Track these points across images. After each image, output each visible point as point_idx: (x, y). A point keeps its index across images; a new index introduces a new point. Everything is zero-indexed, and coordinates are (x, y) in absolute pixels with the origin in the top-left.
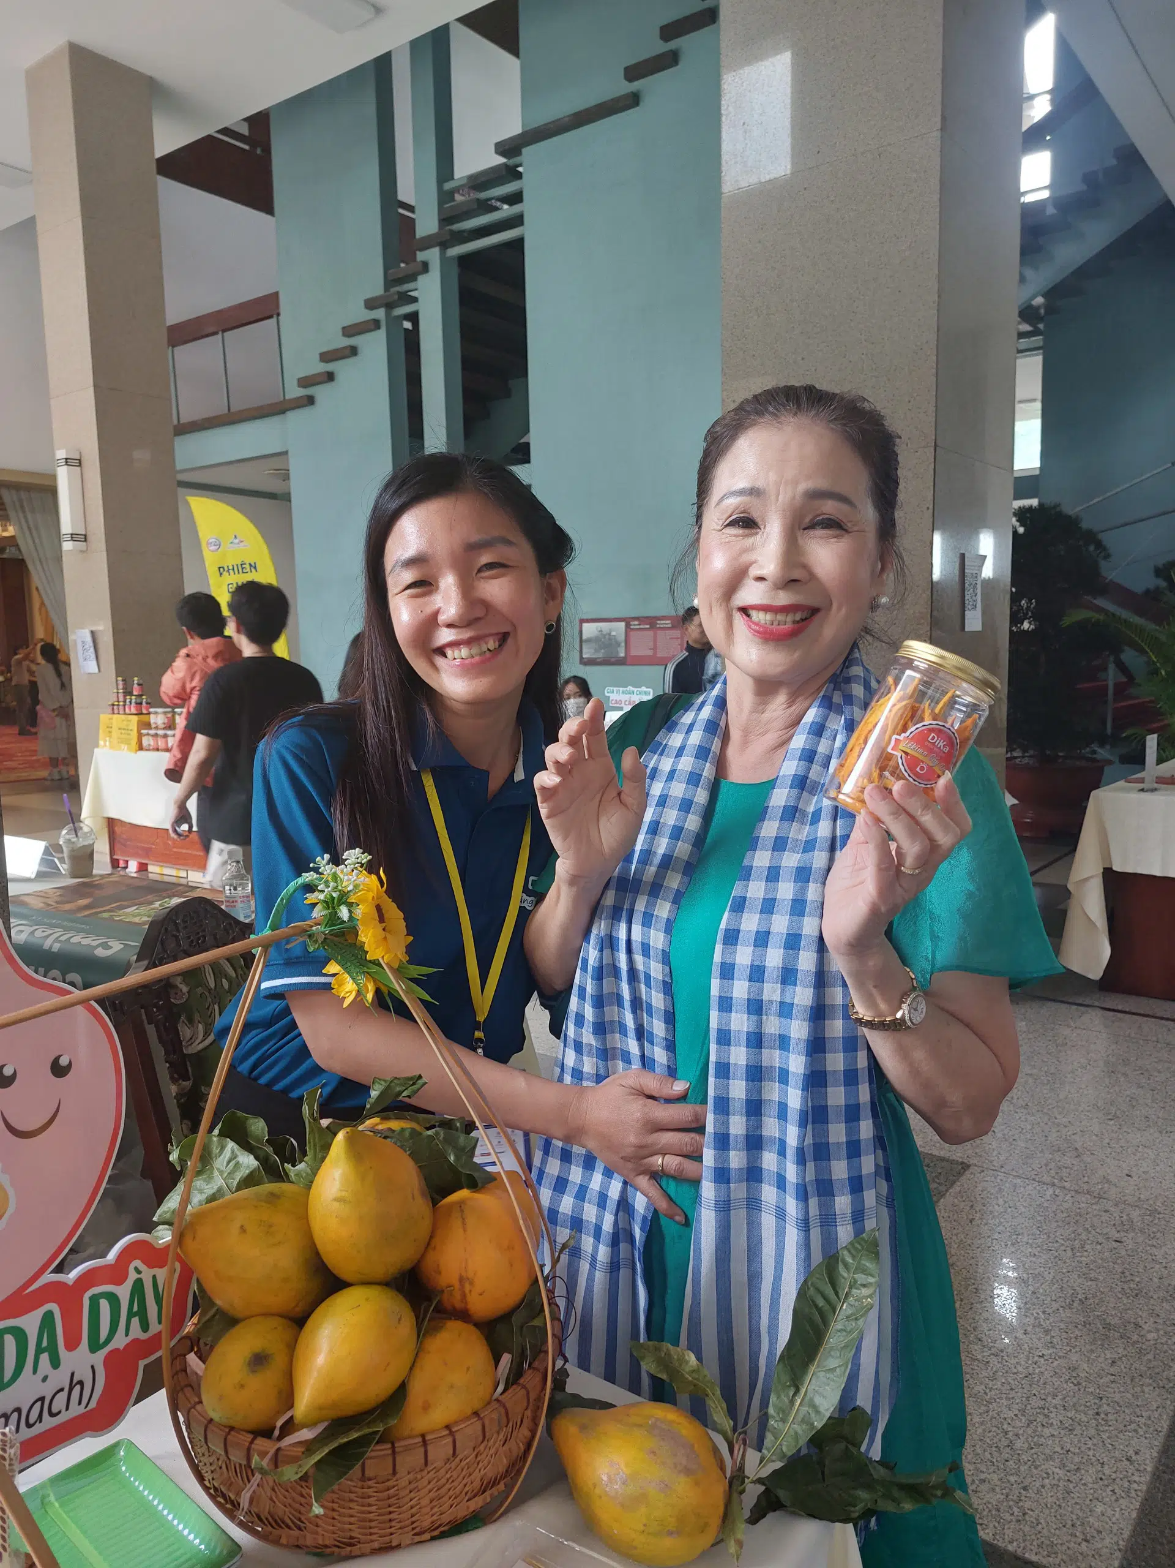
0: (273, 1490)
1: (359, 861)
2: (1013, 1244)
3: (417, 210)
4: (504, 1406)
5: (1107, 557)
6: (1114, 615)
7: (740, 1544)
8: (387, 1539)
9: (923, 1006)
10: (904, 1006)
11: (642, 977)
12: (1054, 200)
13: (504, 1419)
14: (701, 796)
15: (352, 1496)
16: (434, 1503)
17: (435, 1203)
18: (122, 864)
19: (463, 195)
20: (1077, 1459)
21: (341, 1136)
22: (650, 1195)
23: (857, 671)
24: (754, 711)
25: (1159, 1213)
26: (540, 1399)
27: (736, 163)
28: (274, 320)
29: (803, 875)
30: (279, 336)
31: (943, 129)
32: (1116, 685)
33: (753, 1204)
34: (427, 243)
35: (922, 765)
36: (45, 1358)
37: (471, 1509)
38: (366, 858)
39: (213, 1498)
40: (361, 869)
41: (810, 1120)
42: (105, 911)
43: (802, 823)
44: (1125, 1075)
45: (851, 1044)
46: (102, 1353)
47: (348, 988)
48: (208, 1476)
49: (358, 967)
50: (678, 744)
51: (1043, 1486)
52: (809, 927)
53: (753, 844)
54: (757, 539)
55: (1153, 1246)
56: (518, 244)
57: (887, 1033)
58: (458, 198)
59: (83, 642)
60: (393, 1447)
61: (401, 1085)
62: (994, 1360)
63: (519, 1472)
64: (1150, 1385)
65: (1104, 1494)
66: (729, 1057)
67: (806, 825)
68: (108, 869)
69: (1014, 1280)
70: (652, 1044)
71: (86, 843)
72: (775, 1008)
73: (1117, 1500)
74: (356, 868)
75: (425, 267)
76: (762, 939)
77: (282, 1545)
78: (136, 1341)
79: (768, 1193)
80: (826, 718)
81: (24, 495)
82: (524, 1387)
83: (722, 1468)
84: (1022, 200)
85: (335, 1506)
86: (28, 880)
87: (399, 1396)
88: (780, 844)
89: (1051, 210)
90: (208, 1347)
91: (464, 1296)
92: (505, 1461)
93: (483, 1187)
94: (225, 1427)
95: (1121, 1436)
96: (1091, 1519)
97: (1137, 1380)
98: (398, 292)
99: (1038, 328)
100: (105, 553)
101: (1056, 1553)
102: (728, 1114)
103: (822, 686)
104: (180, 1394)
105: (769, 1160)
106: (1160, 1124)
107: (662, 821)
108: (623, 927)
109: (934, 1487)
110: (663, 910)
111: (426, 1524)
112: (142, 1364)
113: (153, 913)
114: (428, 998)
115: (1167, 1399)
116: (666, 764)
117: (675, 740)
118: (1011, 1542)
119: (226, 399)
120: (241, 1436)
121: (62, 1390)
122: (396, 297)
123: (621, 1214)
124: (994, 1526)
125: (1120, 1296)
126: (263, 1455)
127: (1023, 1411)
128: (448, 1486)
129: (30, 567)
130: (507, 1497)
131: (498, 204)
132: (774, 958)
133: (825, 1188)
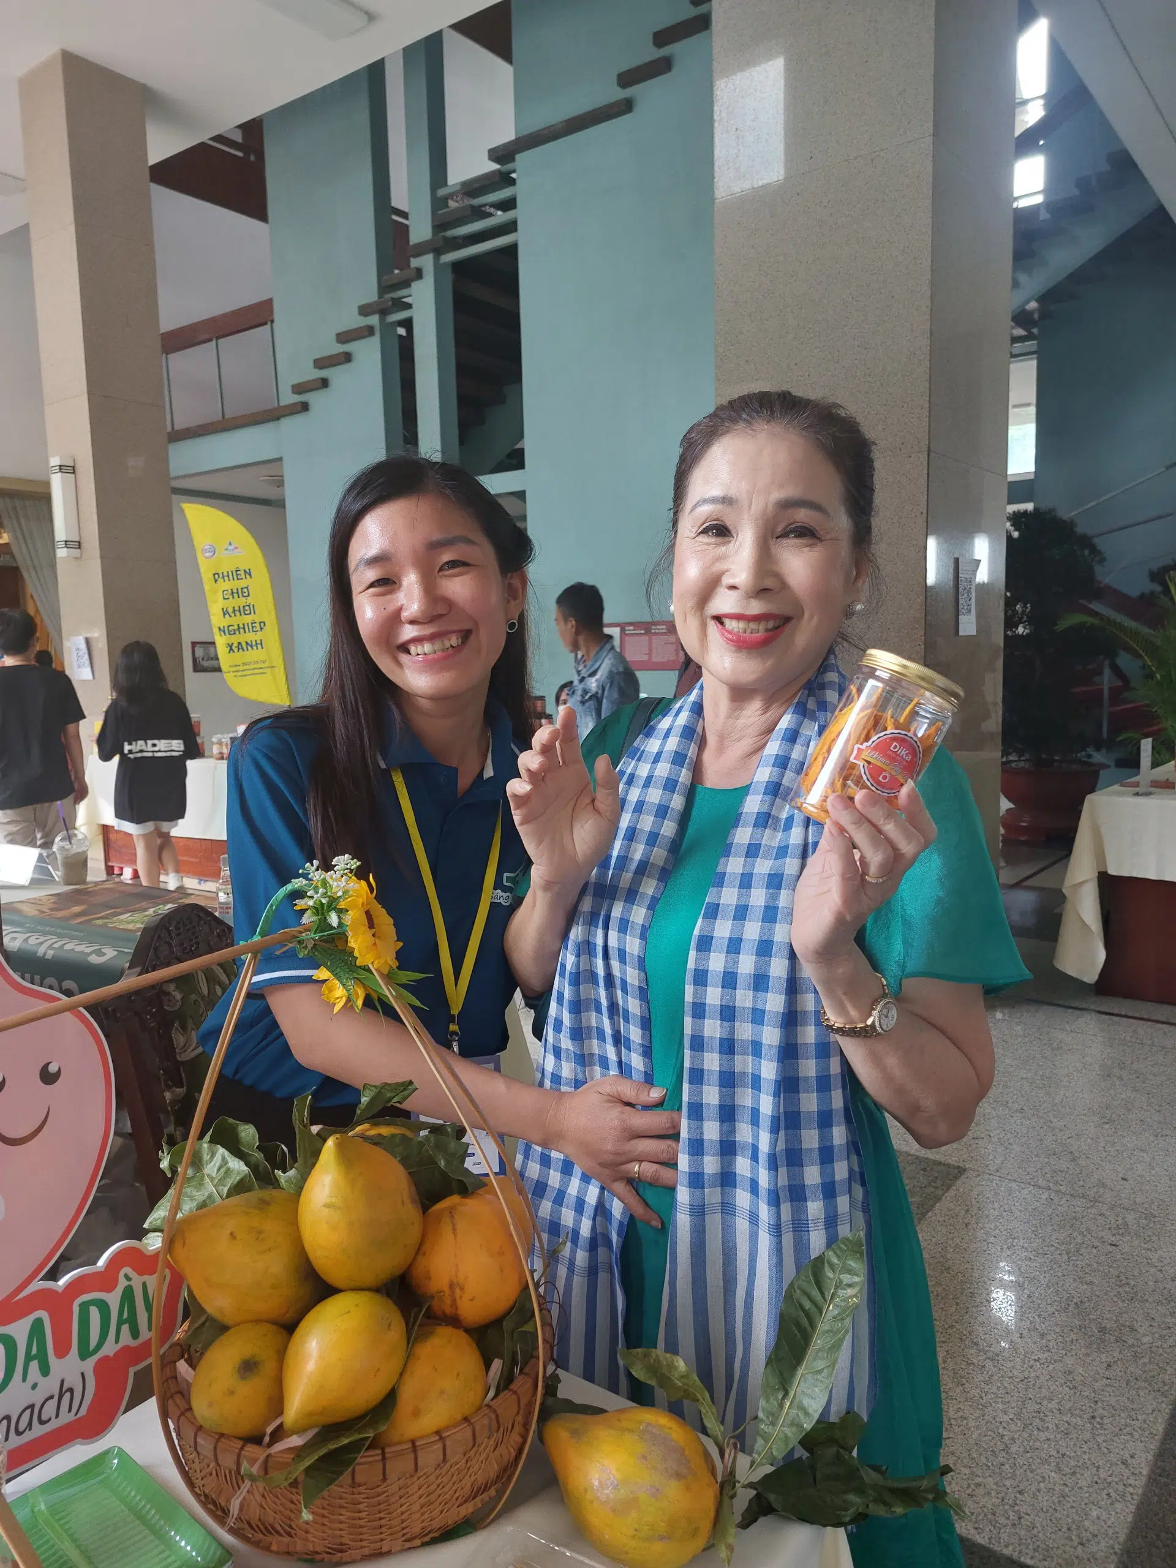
0: (263, 1496)
1: (348, 867)
2: (1008, 1248)
3: (410, 217)
4: (495, 1412)
5: (1102, 560)
6: (1108, 619)
7: (730, 1548)
8: (378, 1545)
9: (894, 1012)
10: (875, 1013)
11: (618, 983)
12: (1048, 205)
13: (495, 1424)
14: (677, 802)
15: (342, 1502)
16: (424, 1509)
17: (425, 1209)
18: (116, 871)
19: (457, 202)
20: (1072, 1463)
21: (330, 1143)
22: (626, 1201)
23: (832, 676)
24: (729, 717)
25: (1155, 1217)
26: (531, 1403)
27: (728, 169)
28: (268, 326)
29: (775, 881)
30: (273, 343)
31: (935, 134)
32: (1110, 689)
33: (727, 1208)
34: (421, 250)
35: (884, 774)
36: (34, 1365)
37: (462, 1515)
38: (355, 864)
39: (204, 1505)
40: (350, 875)
41: (782, 1125)
42: (98, 918)
43: (775, 829)
44: (1121, 1078)
45: (824, 1050)
46: (92, 1361)
47: (339, 992)
48: (198, 1482)
49: (348, 973)
50: (655, 750)
51: (1039, 1491)
52: (780, 933)
53: (727, 850)
54: (731, 546)
55: (1150, 1250)
56: (512, 251)
57: (859, 1040)
58: (452, 204)
59: (78, 649)
60: (383, 1454)
61: (391, 1091)
62: (989, 1364)
63: (510, 1478)
64: (1146, 1388)
65: (1099, 1498)
66: (703, 1063)
67: (778, 831)
68: (103, 876)
69: (1010, 1284)
70: (629, 1050)
71: (80, 850)
72: (748, 1015)
73: (1112, 1504)
74: (346, 874)
75: (419, 274)
76: (734, 946)
77: (272, 1552)
78: (126, 1349)
79: (742, 1198)
80: (800, 724)
81: (18, 503)
82: (515, 1393)
83: (713, 1472)
84: (1015, 205)
85: (325, 1512)
86: (22, 887)
87: (388, 1402)
88: (753, 851)
89: (1044, 215)
90: (198, 1354)
91: (454, 1301)
92: (496, 1466)
93: (473, 1193)
94: (215, 1433)
95: (1116, 1439)
96: (1087, 1523)
97: (1132, 1384)
98: (392, 299)
99: (1033, 333)
100: (99, 561)
101: (1052, 1557)
102: (702, 1120)
103: (799, 691)
104: (170, 1402)
105: (742, 1165)
106: (1155, 1127)
107: (638, 827)
108: (600, 932)
109: (926, 1491)
110: (639, 914)
111: (417, 1529)
112: (132, 1371)
113: (146, 919)
114: (418, 1004)
115: (1163, 1402)
116: (643, 770)
117: (653, 745)
118: (1006, 1546)
119: (220, 405)
120: (232, 1444)
121: (52, 1397)
122: (390, 303)
123: (598, 1219)
124: (990, 1530)
125: (1115, 1299)
126: (253, 1461)
127: (1019, 1415)
128: (438, 1492)
129: (25, 575)
130: (498, 1504)
131: (492, 210)
132: (746, 964)
133: (797, 1194)
